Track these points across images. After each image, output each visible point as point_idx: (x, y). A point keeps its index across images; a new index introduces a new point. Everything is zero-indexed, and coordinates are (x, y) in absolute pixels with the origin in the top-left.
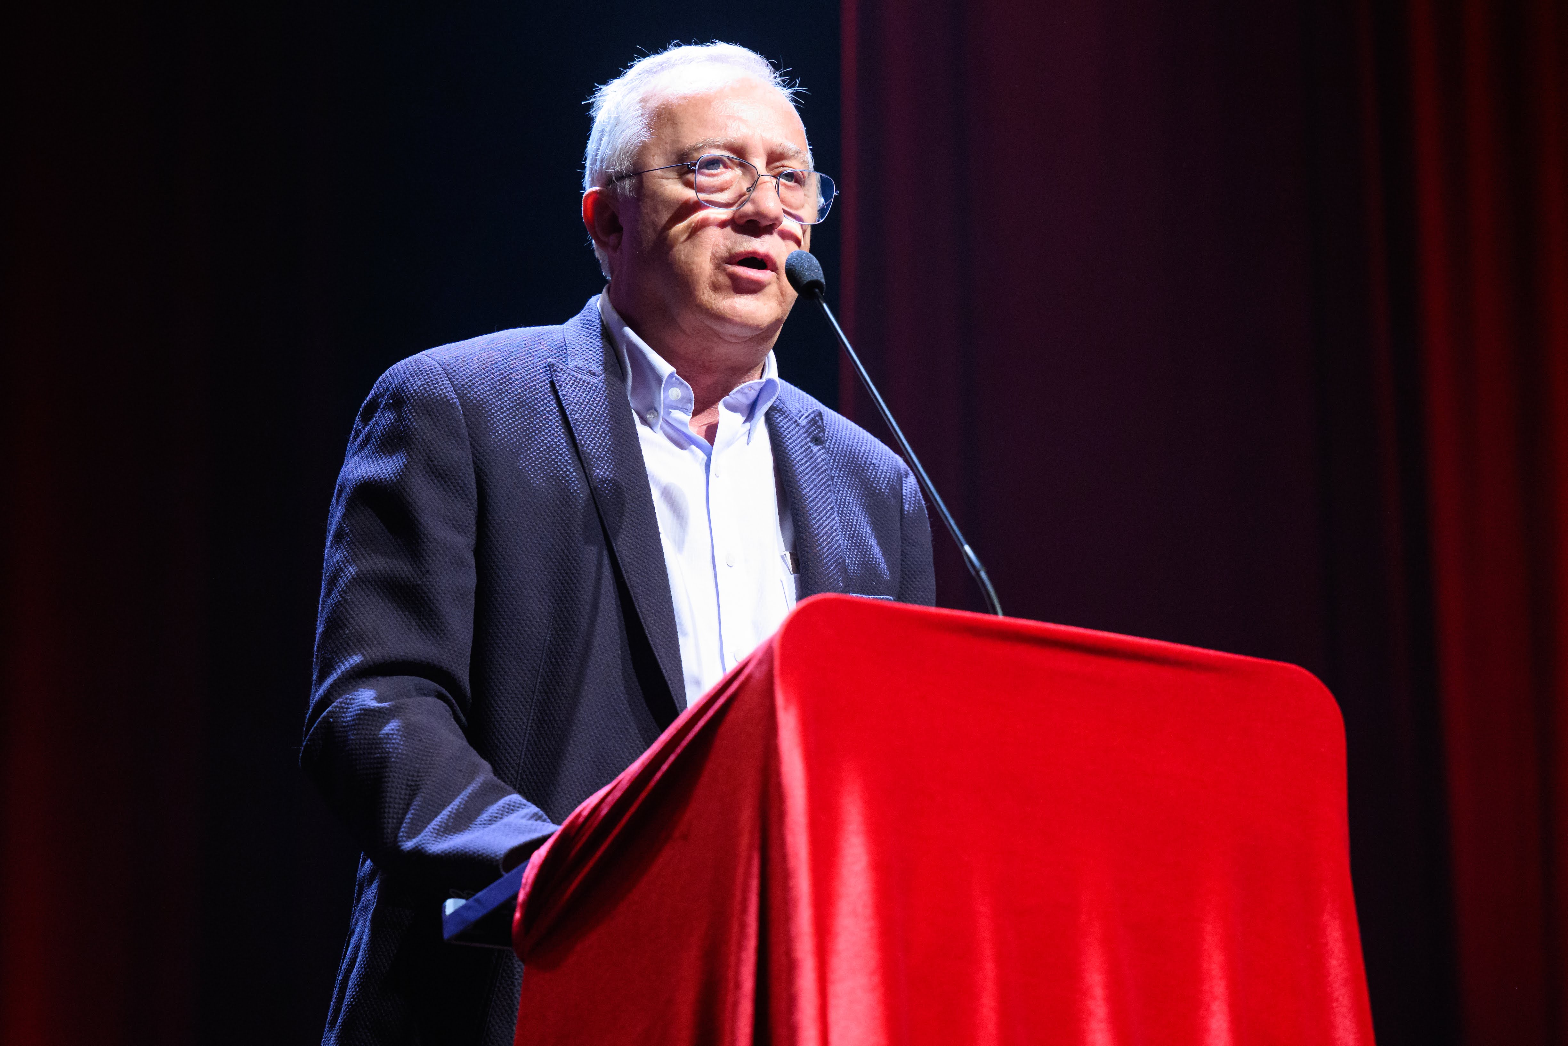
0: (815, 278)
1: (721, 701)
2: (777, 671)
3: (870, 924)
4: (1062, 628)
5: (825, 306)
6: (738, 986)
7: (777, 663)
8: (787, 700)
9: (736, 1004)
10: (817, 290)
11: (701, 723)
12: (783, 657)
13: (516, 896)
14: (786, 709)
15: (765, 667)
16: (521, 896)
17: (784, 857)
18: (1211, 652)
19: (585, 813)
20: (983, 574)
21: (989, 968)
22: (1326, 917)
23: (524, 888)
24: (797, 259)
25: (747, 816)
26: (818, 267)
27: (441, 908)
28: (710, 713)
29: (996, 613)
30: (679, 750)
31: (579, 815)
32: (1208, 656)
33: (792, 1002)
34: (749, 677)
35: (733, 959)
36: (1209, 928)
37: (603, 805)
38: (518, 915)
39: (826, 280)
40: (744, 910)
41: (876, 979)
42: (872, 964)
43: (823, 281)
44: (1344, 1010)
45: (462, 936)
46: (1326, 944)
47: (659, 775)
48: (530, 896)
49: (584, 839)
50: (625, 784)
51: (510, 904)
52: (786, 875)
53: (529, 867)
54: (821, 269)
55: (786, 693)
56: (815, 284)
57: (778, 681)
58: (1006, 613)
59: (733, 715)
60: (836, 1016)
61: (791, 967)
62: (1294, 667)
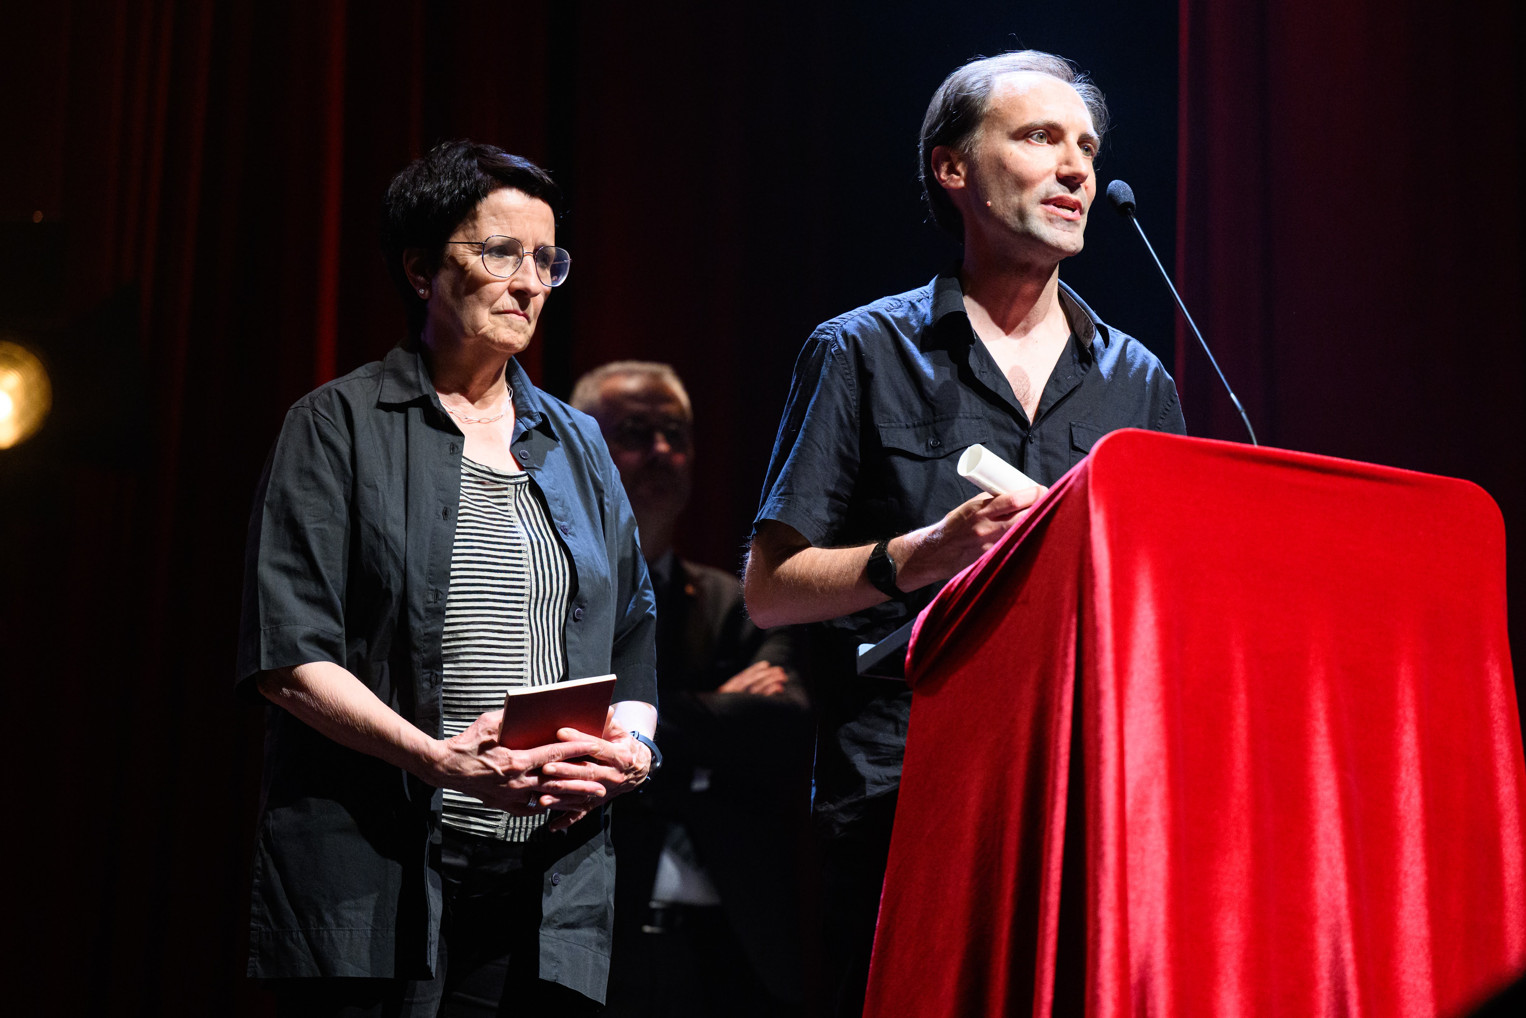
0: (1128, 200)
1: (1052, 504)
2: (1090, 484)
3: (1157, 665)
4: (1298, 453)
5: (1135, 220)
6: (1060, 709)
7: (1090, 477)
8: (1097, 504)
9: (1059, 723)
10: (1129, 209)
11: (1038, 520)
12: (1095, 473)
13: (907, 643)
14: (1097, 511)
15: (1081, 481)
16: (911, 643)
17: (1094, 617)
18: (1408, 471)
19: (956, 584)
20: (1244, 415)
21: (1242, 697)
22: (1489, 663)
23: (913, 637)
24: (1116, 187)
25: (1068, 588)
26: (1130, 192)
27: (856, 651)
28: (1045, 512)
29: (1252, 443)
30: (1021, 540)
31: (952, 585)
32: (1406, 474)
33: (1098, 720)
34: (1071, 488)
35: (1057, 691)
36: (1403, 670)
37: (969, 579)
38: (908, 657)
39: (1136, 201)
40: (1066, 655)
41: (1160, 705)
42: (1157, 695)
43: (1134, 202)
44: (1502, 730)
45: (870, 671)
46: (1490, 682)
47: (1007, 558)
48: (917, 643)
49: (955, 602)
50: (984, 564)
51: (902, 649)
52: (1096, 631)
53: (916, 624)
54: (1132, 194)
55: (1096, 499)
56: (1128, 204)
57: (1091, 490)
58: (1259, 444)
59: (1058, 515)
60: (1130, 729)
61: (1098, 695)
62: (1468, 482)
